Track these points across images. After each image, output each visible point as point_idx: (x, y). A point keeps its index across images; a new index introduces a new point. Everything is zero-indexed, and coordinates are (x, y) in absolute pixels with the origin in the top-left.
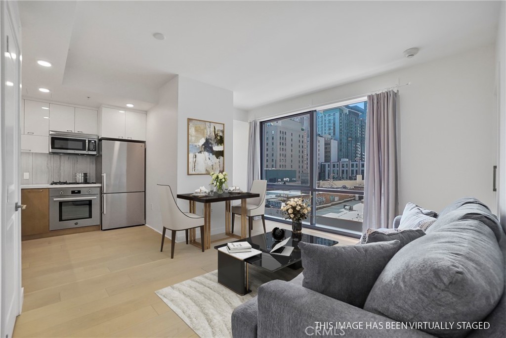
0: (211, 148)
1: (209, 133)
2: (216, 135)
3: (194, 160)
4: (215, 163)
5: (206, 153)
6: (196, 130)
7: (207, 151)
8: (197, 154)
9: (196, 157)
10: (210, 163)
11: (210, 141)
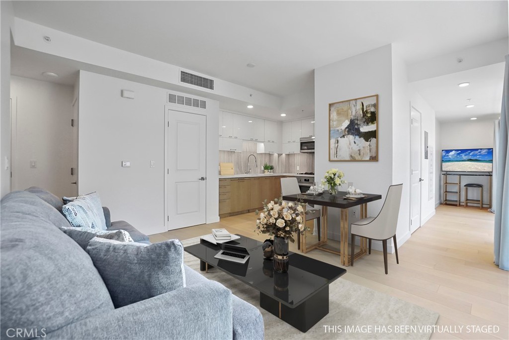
0: (358, 130)
1: (354, 113)
2: (365, 113)
3: (336, 146)
4: (363, 147)
5: (351, 137)
6: (339, 114)
7: (352, 134)
8: (339, 139)
9: (338, 143)
10: (355, 148)
11: (356, 122)
